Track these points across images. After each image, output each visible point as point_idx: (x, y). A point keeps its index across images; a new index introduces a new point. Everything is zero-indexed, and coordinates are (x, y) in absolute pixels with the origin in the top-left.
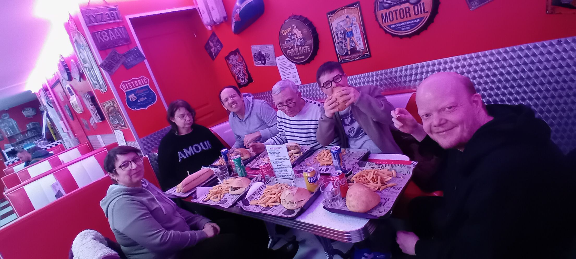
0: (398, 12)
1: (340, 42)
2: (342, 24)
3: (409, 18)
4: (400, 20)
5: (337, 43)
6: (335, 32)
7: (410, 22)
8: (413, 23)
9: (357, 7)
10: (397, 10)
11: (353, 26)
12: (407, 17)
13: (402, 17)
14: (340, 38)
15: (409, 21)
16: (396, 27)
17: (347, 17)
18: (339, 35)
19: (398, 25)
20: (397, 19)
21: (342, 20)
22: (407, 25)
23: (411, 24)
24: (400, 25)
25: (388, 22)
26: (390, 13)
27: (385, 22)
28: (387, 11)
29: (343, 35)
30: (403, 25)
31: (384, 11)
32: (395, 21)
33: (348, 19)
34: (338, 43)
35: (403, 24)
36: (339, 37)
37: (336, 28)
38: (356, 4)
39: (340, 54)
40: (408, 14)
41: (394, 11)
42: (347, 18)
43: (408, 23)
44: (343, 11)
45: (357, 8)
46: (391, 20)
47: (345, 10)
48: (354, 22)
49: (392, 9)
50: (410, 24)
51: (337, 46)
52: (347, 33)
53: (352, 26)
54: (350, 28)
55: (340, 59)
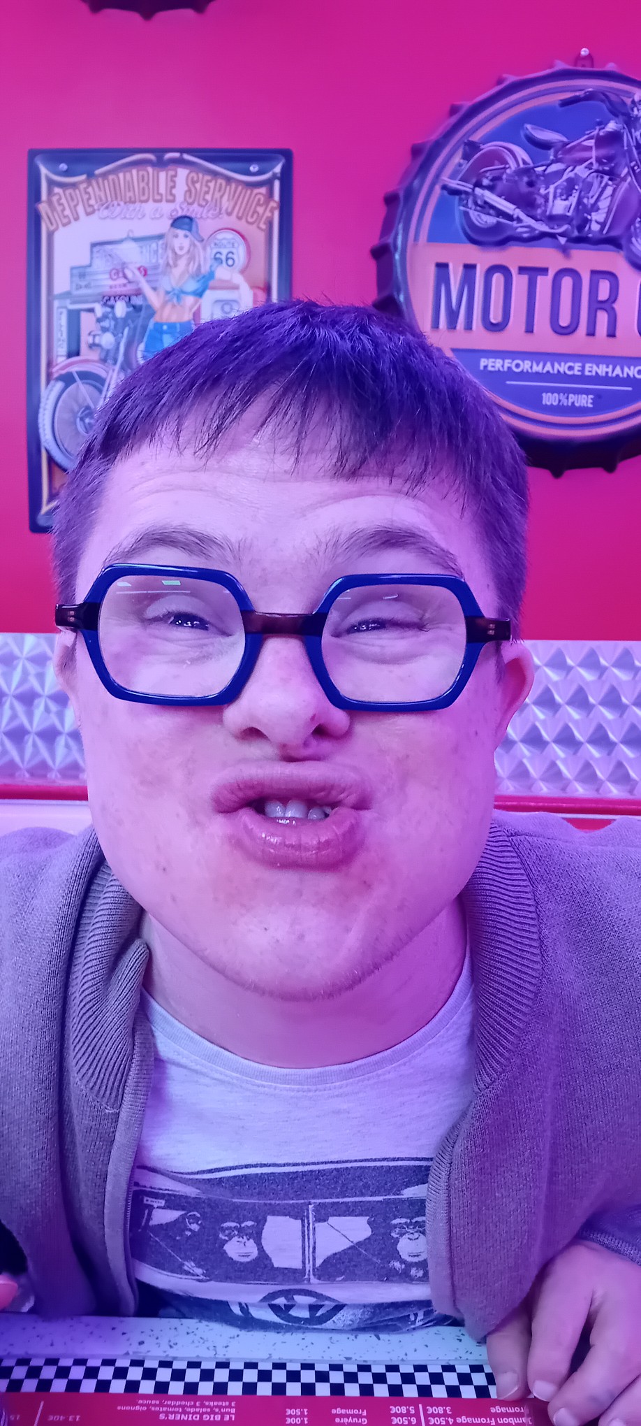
6: (67, 295)
8: (617, 380)
10: (544, 271)
11: (209, 295)
12: (591, 333)
13: (564, 320)
15: (598, 359)
16: (510, 374)
19: (526, 365)
20: (529, 329)
21: (137, 234)
22: (582, 378)
23: (606, 380)
24: (537, 368)
25: (469, 327)
29: (116, 332)
30: (561, 377)
31: (459, 254)
32: (514, 336)
33: (181, 240)
34: (68, 379)
35: (563, 368)
36: (85, 339)
41: (522, 270)
42: (181, 233)
43: (591, 369)
44: (163, 175)
45: (263, 190)
48: (222, 273)
49: (514, 256)
50: (597, 379)
51: (49, 395)
52: (151, 326)
53: (199, 294)
54: (190, 300)
55: (52, 497)
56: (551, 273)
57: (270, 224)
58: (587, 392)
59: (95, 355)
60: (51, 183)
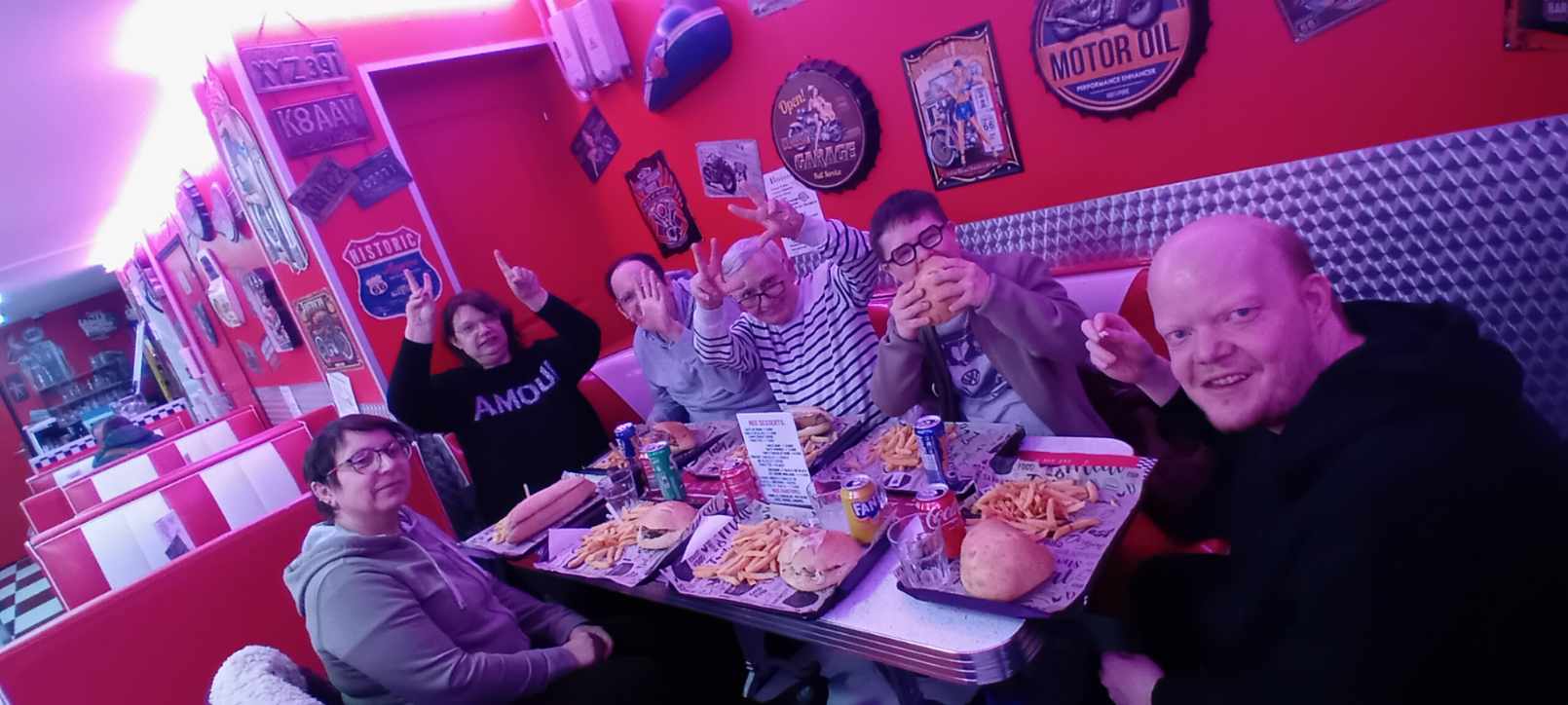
0: (1096, 50)
1: (938, 131)
2: (943, 82)
3: (1126, 66)
4: (1101, 71)
5: (929, 133)
6: (924, 104)
7: (1130, 77)
8: (1138, 79)
9: (984, 36)
10: (1094, 44)
11: (973, 88)
12: (1120, 62)
13: (1108, 62)
14: (939, 120)
15: (1127, 73)
16: (1090, 90)
17: (957, 64)
18: (935, 113)
19: (1096, 84)
20: (1094, 69)
21: (944, 72)
22: (1122, 83)
23: (1133, 80)
24: (1101, 84)
25: (1068, 75)
26: (1075, 53)
27: (1062, 76)
28: (1067, 47)
29: (945, 113)
30: (1112, 85)
31: (1057, 48)
32: (1088, 74)
33: (958, 70)
34: (933, 135)
35: (1111, 81)
36: (935, 118)
37: (928, 94)
38: (980, 28)
39: (938, 163)
40: (1124, 54)
41: (1085, 46)
42: (957, 67)
43: (1124, 78)
44: (946, 47)
45: (983, 40)
46: (1078, 70)
47: (952, 44)
48: (975, 78)
49: (1080, 41)
50: (1128, 81)
51: (929, 141)
52: (956, 106)
53: (969, 89)
54: (966, 92)
55: (939, 177)
56: (1098, 44)
57: (988, 52)
58: (1126, 88)
59: (940, 122)
60: (910, 63)
